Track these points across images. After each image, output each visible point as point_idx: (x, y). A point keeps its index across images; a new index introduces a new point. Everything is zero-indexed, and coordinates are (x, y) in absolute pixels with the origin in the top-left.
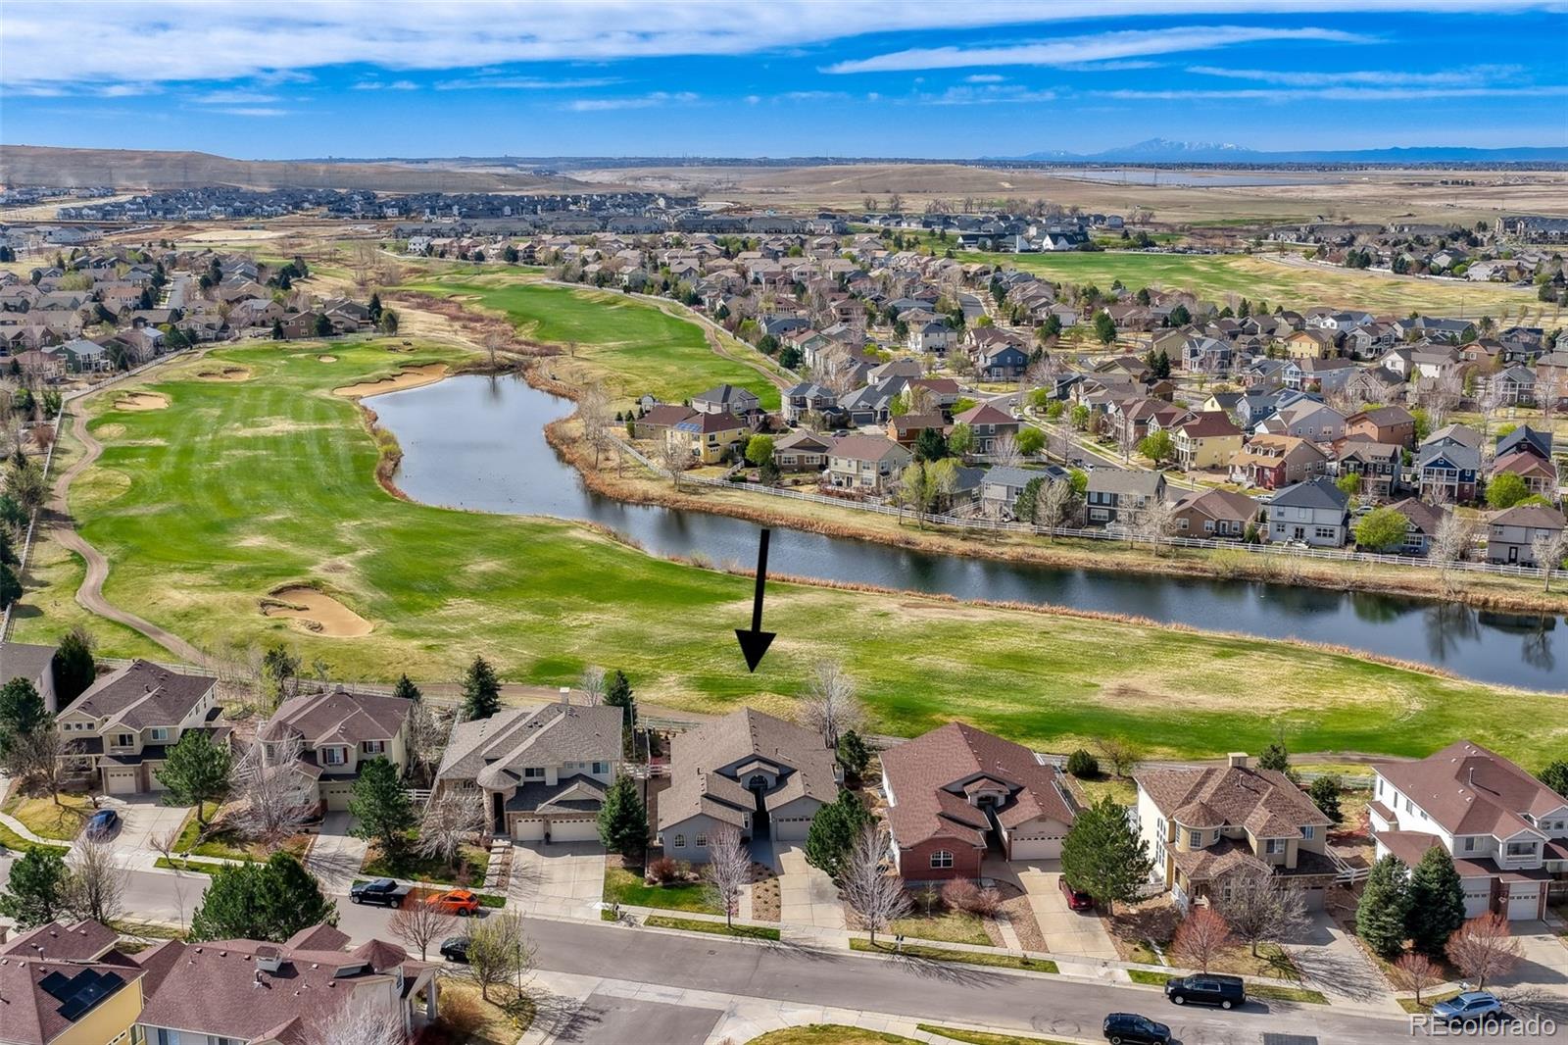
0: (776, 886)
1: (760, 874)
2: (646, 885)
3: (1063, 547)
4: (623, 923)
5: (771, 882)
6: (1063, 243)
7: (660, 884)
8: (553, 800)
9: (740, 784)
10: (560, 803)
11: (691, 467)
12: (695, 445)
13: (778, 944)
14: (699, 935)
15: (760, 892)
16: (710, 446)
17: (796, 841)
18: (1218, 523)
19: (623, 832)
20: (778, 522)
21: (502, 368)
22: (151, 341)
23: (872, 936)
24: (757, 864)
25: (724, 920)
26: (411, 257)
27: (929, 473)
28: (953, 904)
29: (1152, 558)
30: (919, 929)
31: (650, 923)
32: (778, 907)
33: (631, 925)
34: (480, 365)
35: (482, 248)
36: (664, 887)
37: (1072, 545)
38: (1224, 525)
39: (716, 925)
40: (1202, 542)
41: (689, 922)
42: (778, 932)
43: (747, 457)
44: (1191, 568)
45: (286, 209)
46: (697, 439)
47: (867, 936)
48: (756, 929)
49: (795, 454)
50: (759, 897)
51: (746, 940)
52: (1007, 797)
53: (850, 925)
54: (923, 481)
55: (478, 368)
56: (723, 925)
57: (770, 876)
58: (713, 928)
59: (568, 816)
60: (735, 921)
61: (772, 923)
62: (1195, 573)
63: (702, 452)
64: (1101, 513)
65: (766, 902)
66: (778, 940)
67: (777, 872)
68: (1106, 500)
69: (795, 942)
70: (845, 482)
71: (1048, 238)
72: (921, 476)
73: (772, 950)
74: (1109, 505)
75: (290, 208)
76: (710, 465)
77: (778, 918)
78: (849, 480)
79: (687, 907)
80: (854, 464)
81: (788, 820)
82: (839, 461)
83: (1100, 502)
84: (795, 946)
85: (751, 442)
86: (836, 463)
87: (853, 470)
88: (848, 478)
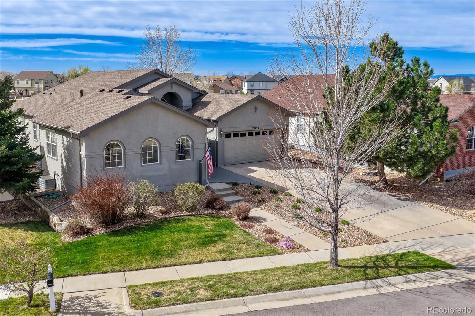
24: (236, 184)
80: (29, 82)
81: (236, 135)
82: (20, 82)
86: (18, 83)
87: (29, 85)
88: (26, 90)
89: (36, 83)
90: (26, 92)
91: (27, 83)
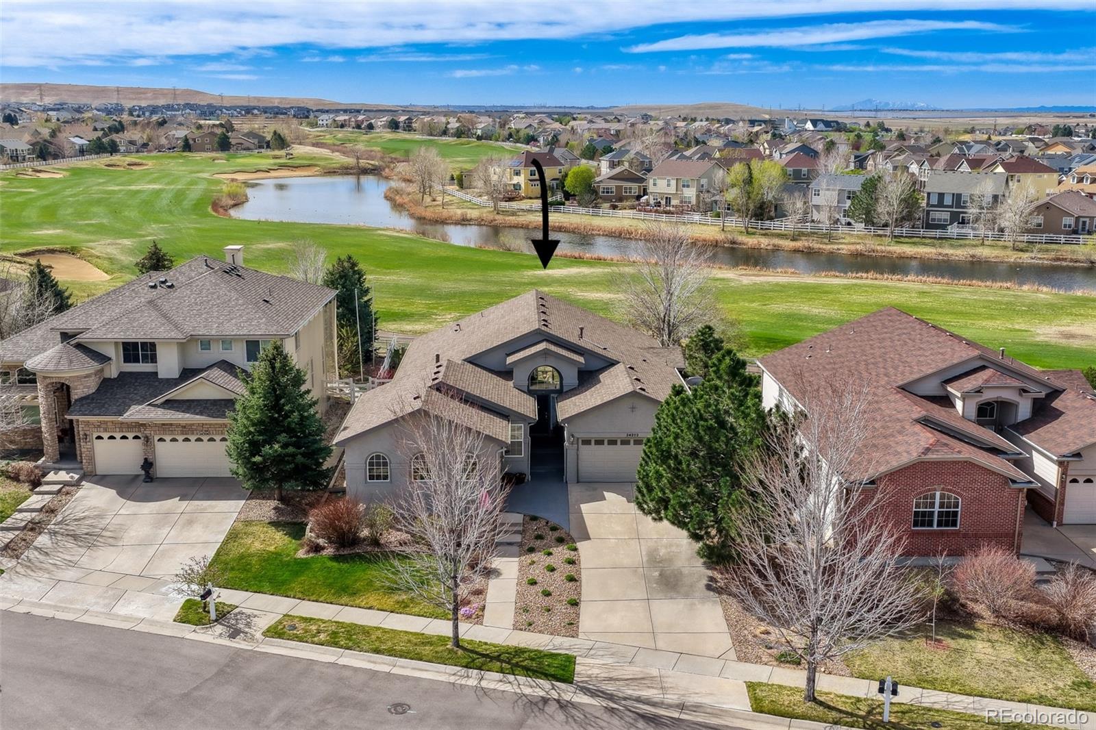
0: (571, 562)
1: (539, 537)
2: (301, 554)
3: (905, 245)
4: (219, 629)
5: (561, 553)
6: (821, 126)
7: (329, 551)
8: (160, 400)
9: (511, 383)
10: (170, 404)
11: (511, 199)
12: (516, 180)
13: (568, 693)
14: (382, 664)
15: (537, 572)
16: (531, 180)
17: (615, 482)
18: (1077, 219)
19: (266, 449)
20: (594, 232)
21: (365, 171)
22: (77, 147)
23: (811, 680)
24: (534, 518)
25: (443, 628)
26: (319, 129)
27: (756, 173)
28: (979, 608)
29: (1009, 252)
30: (915, 665)
31: (276, 632)
32: (575, 604)
33: (234, 633)
34: (347, 168)
35: (373, 121)
36: (335, 558)
37: (914, 243)
38: (1084, 223)
39: (426, 640)
40: (1062, 238)
41: (366, 631)
42: (570, 661)
43: (566, 189)
44: (1058, 259)
45: (240, 113)
46: (518, 173)
47: (795, 678)
48: (519, 651)
49: (613, 185)
50: (533, 583)
51: (492, 680)
52: (1035, 401)
53: (744, 649)
54: (749, 181)
55: (345, 171)
56: (442, 640)
57: (560, 541)
58: (419, 648)
59: (186, 429)
60: (469, 632)
61: (558, 640)
62: (1064, 264)
63: (523, 186)
64: (942, 215)
65: (547, 594)
66: (568, 680)
67: (574, 534)
68: (948, 200)
69: (610, 688)
70: (663, 202)
71: (809, 122)
72: (746, 175)
73: (552, 708)
74: (951, 207)
75: (243, 112)
76: (531, 198)
77: (572, 627)
78: (668, 200)
79: (372, 599)
80: (673, 183)
81: (599, 442)
82: (658, 182)
83: (941, 204)
84: (611, 697)
85: (570, 174)
86: (655, 184)
87: (672, 190)
88: (667, 198)
89: (684, 186)
90: (666, 203)
91: (669, 185)
